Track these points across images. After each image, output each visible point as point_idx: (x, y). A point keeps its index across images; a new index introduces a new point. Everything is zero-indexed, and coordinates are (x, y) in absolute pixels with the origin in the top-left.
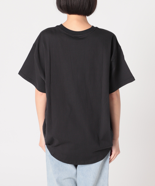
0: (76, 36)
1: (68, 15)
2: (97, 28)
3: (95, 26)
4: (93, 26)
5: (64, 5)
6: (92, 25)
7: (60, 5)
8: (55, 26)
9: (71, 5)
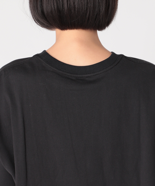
0: (79, 76)
1: (58, 31)
2: (122, 56)
3: (118, 53)
4: (113, 54)
5: (51, 11)
6: (111, 51)
7: (43, 12)
8: (31, 56)
9: (69, 9)
